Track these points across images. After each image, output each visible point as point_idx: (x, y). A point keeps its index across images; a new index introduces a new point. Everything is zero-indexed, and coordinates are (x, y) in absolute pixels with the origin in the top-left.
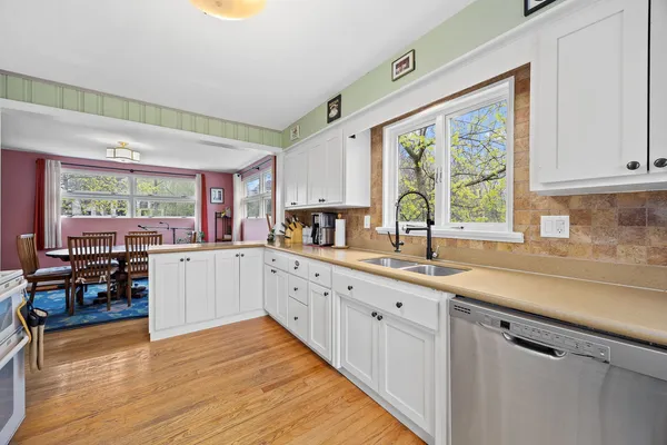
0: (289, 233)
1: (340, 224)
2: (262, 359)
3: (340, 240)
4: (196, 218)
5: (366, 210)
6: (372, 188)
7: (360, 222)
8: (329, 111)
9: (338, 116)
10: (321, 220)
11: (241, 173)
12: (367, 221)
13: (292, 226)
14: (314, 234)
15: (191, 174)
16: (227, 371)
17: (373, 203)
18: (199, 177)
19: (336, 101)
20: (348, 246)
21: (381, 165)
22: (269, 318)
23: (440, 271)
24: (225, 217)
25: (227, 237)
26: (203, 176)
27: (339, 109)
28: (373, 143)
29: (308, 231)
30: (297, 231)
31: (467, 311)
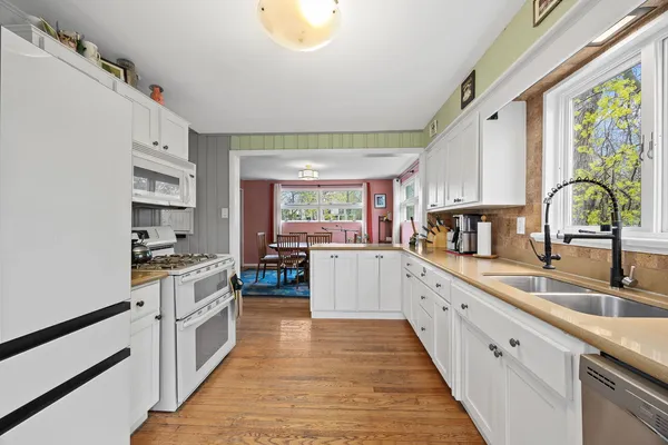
0: (431, 237)
1: (484, 228)
2: (385, 360)
3: (484, 247)
4: (363, 223)
5: (519, 210)
6: (528, 178)
7: (512, 225)
8: (463, 95)
9: (473, 97)
10: (462, 223)
11: (400, 178)
12: (521, 224)
13: (434, 229)
14: (455, 239)
15: (358, 184)
16: (352, 359)
17: (529, 200)
18: (365, 185)
19: (471, 80)
20: (495, 256)
21: (539, 147)
22: (406, 323)
23: (631, 310)
24: (387, 220)
25: (388, 239)
26: (368, 184)
27: (473, 89)
28: (529, 120)
29: (451, 235)
30: (440, 235)
31: (610, 383)
